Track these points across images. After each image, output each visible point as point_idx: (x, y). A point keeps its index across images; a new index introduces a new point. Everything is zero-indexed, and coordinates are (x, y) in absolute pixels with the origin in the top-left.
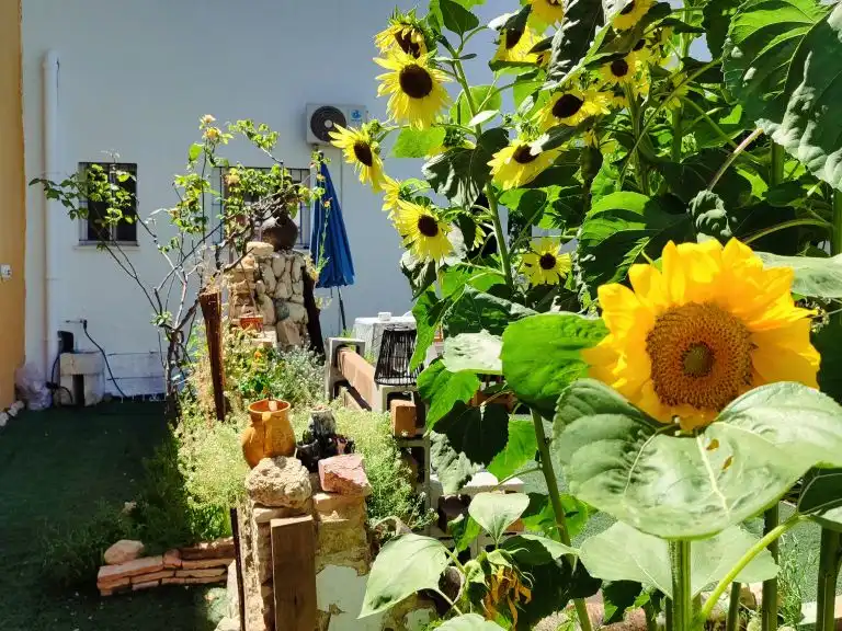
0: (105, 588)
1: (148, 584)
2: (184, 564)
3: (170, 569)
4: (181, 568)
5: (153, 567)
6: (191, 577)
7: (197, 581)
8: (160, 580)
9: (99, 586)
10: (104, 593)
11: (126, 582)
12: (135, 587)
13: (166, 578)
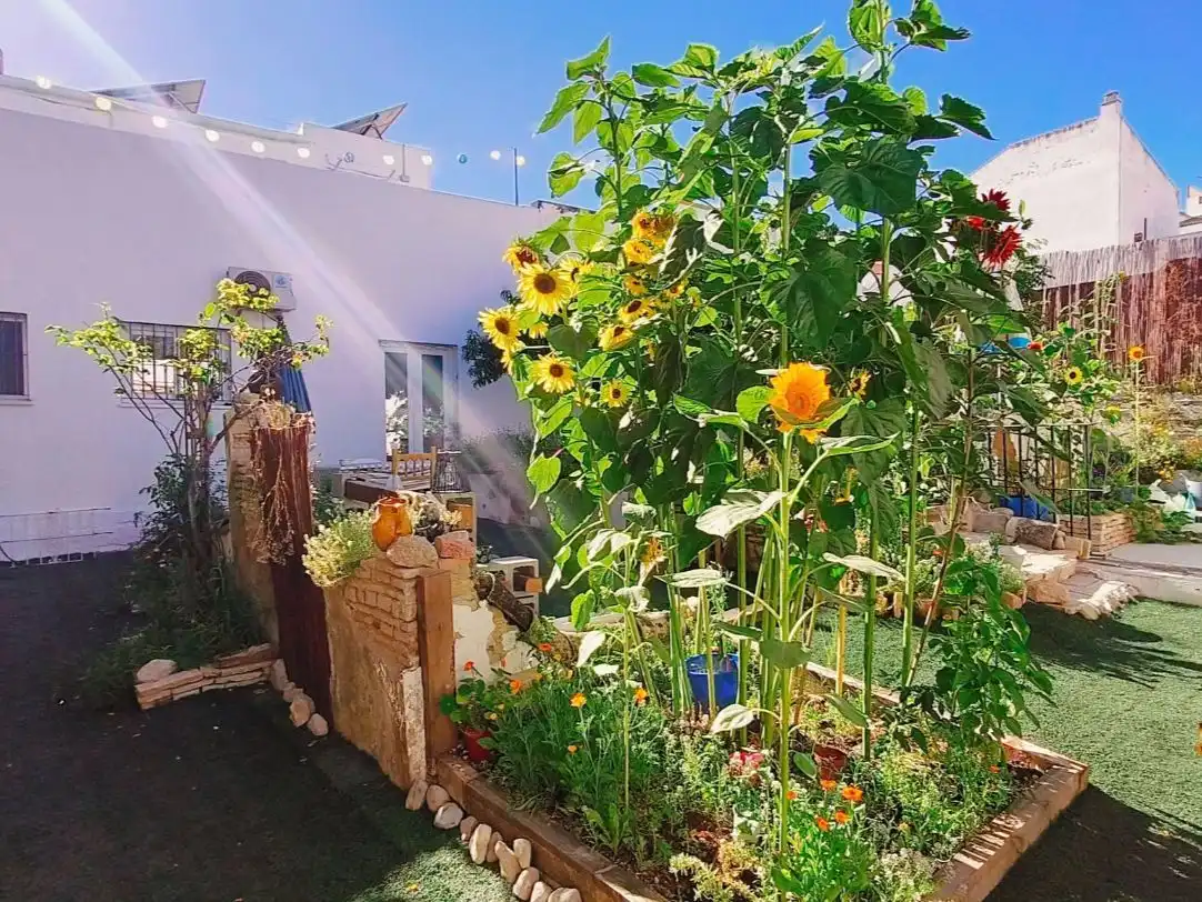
0: (146, 702)
1: (188, 693)
2: (223, 671)
3: (210, 678)
4: (220, 675)
5: (193, 678)
6: (230, 682)
7: (237, 684)
8: (201, 688)
9: (140, 700)
10: (146, 707)
11: (167, 693)
12: (176, 698)
13: (207, 686)
